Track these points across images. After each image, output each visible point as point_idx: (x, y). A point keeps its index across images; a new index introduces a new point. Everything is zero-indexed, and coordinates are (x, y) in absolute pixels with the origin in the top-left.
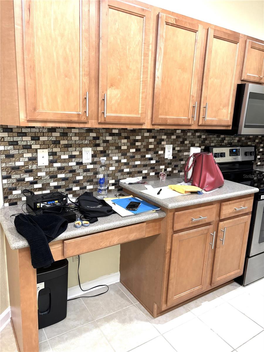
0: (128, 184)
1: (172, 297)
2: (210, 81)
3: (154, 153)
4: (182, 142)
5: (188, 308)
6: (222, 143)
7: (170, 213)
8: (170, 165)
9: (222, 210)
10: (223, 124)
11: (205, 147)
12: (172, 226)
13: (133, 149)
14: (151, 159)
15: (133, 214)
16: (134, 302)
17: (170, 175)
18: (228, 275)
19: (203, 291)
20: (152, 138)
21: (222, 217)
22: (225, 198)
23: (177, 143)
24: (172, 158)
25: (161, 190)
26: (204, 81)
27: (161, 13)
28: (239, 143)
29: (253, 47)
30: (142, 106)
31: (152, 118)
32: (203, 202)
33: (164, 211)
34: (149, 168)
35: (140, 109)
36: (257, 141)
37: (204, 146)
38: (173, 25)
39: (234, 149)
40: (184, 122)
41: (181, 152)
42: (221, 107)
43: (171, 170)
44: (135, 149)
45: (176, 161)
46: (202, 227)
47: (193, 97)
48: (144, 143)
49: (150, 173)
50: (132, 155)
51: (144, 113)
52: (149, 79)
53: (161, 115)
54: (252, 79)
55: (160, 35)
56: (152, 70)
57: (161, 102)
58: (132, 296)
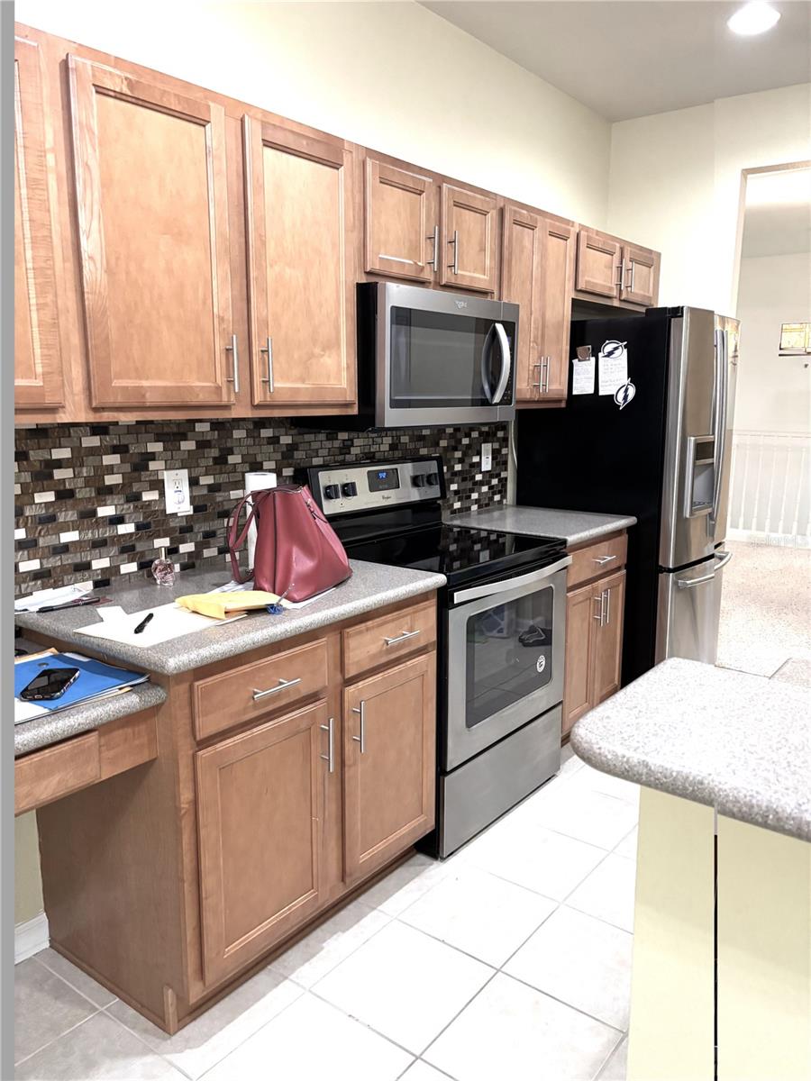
0: (37, 612)
1: (218, 954)
2: (271, 274)
3: (128, 501)
4: (221, 460)
5: (281, 971)
6: (347, 456)
7: (177, 687)
8: (188, 535)
9: (346, 650)
10: (329, 398)
11: (295, 471)
12: (188, 728)
13: (44, 491)
14: (118, 520)
15: (46, 711)
16: (98, 1004)
17: (191, 565)
18: (392, 838)
19: (322, 906)
20: (114, 453)
21: (352, 671)
22: (350, 615)
23: (203, 462)
24: (191, 513)
25: (151, 616)
26: (253, 274)
27: (73, 57)
28: (396, 452)
29: (387, 182)
30: (46, 352)
31: (89, 389)
32: (284, 636)
33: (158, 685)
34: (114, 550)
35: (38, 361)
36: (443, 443)
37: (292, 469)
38: (124, 97)
39: (382, 471)
40: (202, 398)
41: (219, 490)
42: (317, 351)
43: (193, 549)
44: (53, 493)
45: (206, 520)
46: (290, 712)
47: (222, 319)
48: (84, 470)
49: (119, 566)
50: (44, 512)
51: (57, 371)
52: (59, 264)
53: (119, 376)
54: (395, 271)
55: (80, 123)
56: (68, 233)
57: (114, 335)
58: (95, 984)
